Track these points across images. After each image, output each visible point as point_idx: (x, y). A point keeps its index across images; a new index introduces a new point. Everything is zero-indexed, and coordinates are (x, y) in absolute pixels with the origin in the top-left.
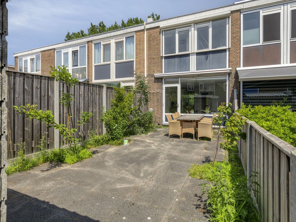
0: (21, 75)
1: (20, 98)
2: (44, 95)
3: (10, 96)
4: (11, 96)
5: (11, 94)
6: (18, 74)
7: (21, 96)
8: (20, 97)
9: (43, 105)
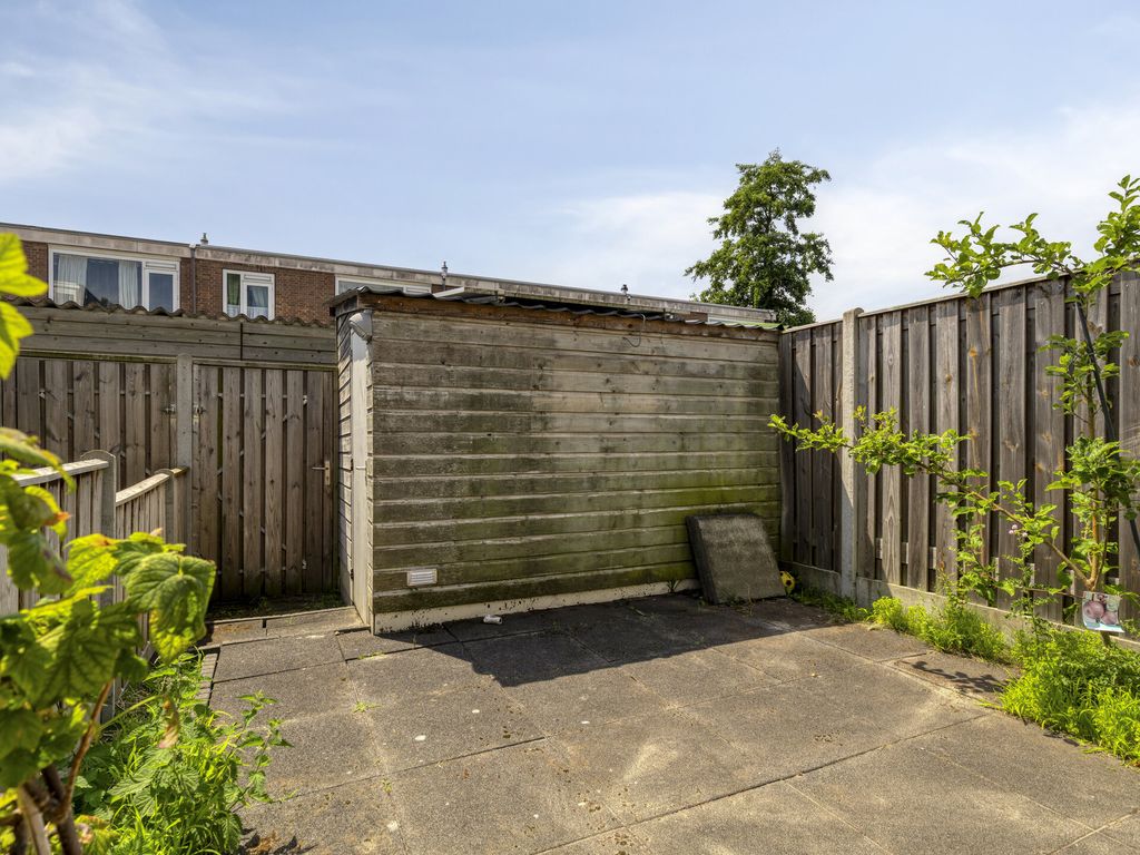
0: (1019, 295)
1: (1013, 385)
2: (1131, 358)
3: (983, 383)
4: (985, 379)
5: (986, 373)
6: (1007, 292)
7: (1019, 376)
8: (1014, 379)
9: (1125, 409)
